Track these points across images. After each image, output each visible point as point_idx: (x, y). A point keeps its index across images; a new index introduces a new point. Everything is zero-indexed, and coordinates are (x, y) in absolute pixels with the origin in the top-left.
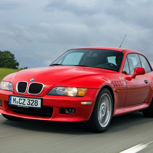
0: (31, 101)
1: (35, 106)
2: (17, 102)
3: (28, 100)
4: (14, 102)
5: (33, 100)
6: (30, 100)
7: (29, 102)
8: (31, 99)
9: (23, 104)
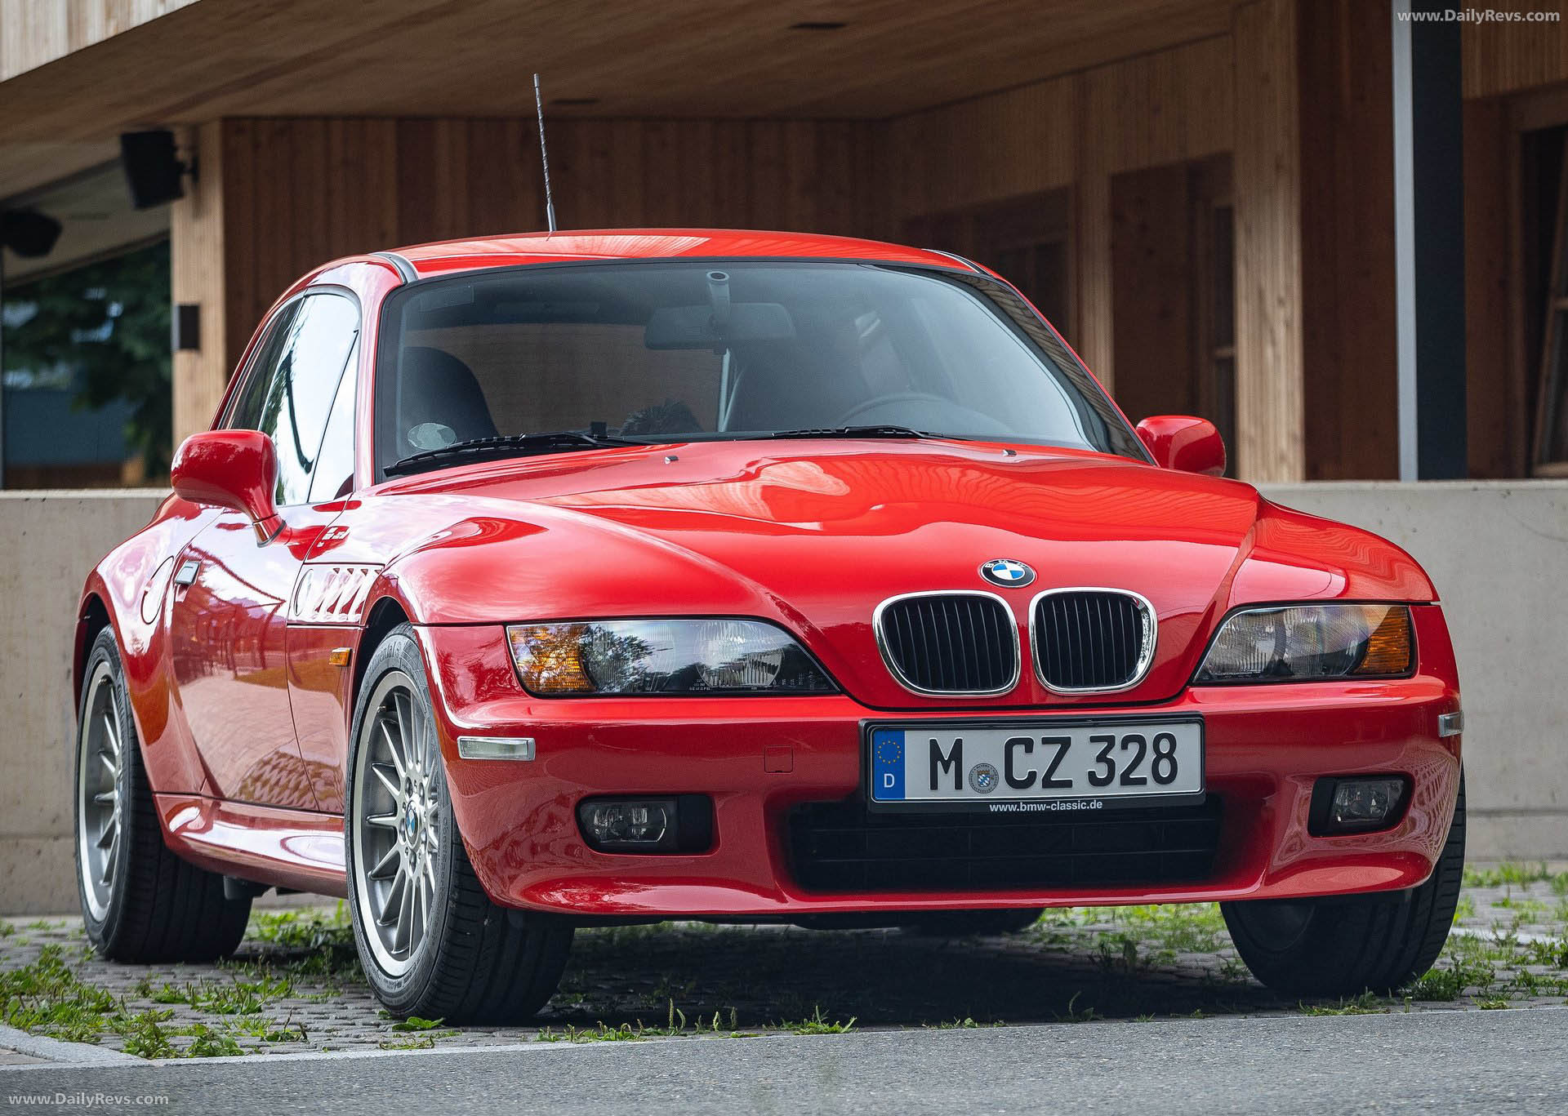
0: (1124, 746)
1: (1152, 789)
2: (984, 770)
3: (1094, 739)
4: (946, 780)
5: (1140, 740)
6: (1111, 740)
7: (1102, 758)
8: (1120, 733)
9: (1048, 783)
